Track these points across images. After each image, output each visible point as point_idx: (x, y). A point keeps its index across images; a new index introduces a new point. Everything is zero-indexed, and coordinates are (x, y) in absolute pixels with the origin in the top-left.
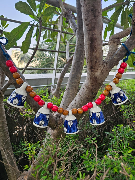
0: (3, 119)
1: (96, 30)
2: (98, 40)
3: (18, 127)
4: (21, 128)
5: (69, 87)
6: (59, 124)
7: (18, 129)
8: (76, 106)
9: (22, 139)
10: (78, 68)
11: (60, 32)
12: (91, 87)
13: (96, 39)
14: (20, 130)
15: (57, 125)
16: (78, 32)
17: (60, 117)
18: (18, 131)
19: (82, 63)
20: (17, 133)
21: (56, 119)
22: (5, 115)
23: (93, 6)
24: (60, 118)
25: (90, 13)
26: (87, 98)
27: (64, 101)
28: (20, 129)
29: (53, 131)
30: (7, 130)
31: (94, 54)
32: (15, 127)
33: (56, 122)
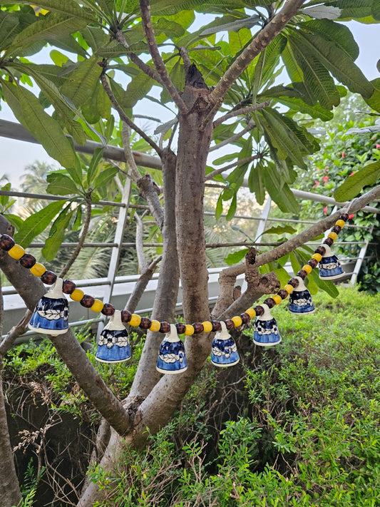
0: (2, 417)
1: (199, 286)
2: (201, 298)
3: (26, 432)
4: (36, 434)
5: (151, 346)
6: (136, 426)
7: (28, 436)
8: (168, 392)
9: (32, 460)
10: (168, 305)
11: (124, 206)
12: (193, 361)
13: (199, 297)
14: (34, 438)
15: (132, 428)
16: (166, 231)
17: (136, 410)
18: (27, 443)
19: (174, 294)
20: (25, 446)
21: (130, 415)
22: (4, 408)
23: (195, 260)
24: (138, 413)
25: (191, 268)
26: (186, 378)
27: (141, 375)
28: (32, 435)
29: (121, 439)
30: (8, 443)
31: (196, 314)
32: (21, 432)
33: (131, 422)
